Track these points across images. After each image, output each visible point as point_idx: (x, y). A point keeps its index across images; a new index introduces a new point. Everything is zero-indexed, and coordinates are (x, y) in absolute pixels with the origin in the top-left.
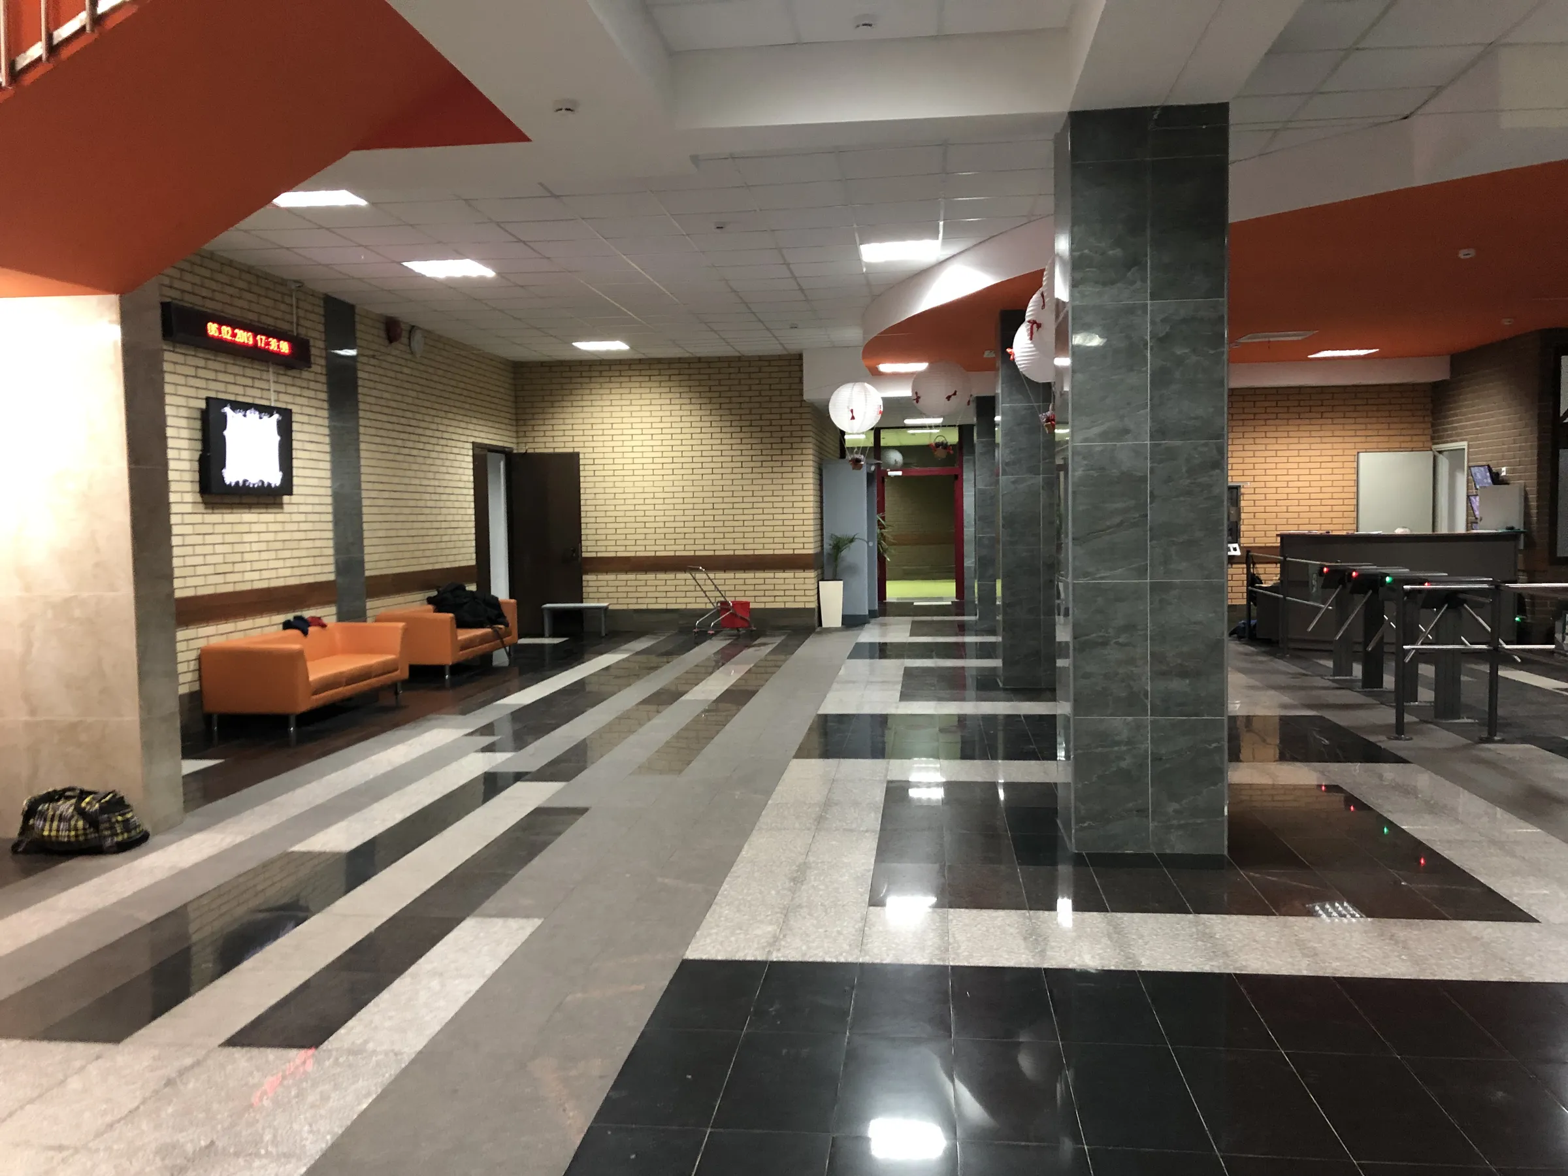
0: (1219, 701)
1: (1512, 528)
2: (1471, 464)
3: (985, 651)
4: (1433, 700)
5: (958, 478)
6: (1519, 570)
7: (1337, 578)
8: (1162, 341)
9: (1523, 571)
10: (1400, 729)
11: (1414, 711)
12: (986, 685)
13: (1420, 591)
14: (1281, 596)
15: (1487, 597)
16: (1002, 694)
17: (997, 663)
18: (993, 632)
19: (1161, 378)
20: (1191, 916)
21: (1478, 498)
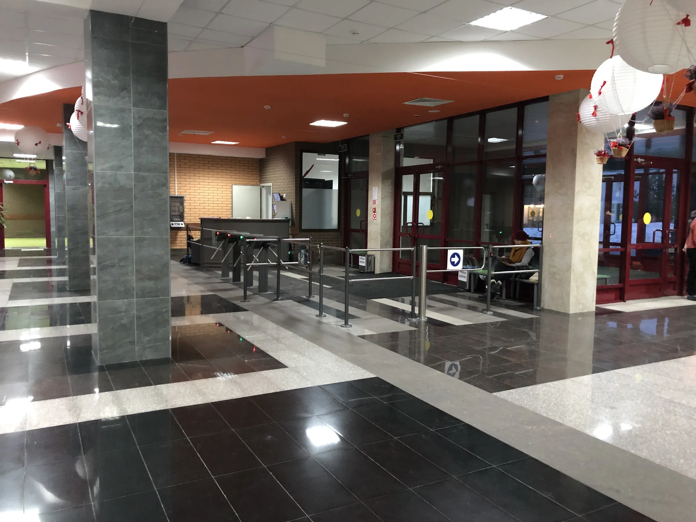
0: (166, 290)
1: (287, 218)
2: (274, 192)
3: (61, 273)
4: (258, 285)
5: (46, 186)
6: (290, 234)
7: (222, 237)
8: (139, 127)
9: (291, 234)
10: (245, 298)
11: (250, 290)
12: (61, 290)
13: (253, 242)
14: (201, 244)
15: (276, 244)
16: (68, 293)
17: (66, 278)
18: (64, 264)
19: (138, 143)
20: (152, 387)
21: (275, 206)
